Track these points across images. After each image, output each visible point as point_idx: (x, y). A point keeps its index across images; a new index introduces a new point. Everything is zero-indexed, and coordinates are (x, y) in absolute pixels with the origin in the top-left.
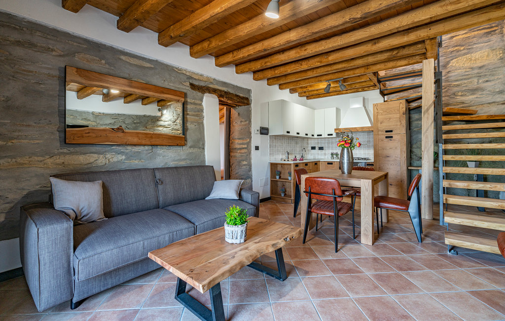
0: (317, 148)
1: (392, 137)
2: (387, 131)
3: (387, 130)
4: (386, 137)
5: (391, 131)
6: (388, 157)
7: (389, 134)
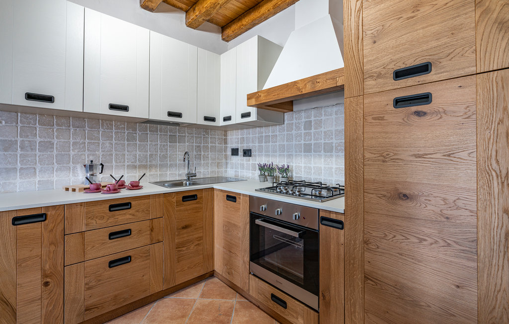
0: (241, 153)
1: (426, 98)
2: (399, 74)
3: (401, 66)
4: (398, 102)
5: (425, 68)
6: (406, 197)
7: (411, 86)
